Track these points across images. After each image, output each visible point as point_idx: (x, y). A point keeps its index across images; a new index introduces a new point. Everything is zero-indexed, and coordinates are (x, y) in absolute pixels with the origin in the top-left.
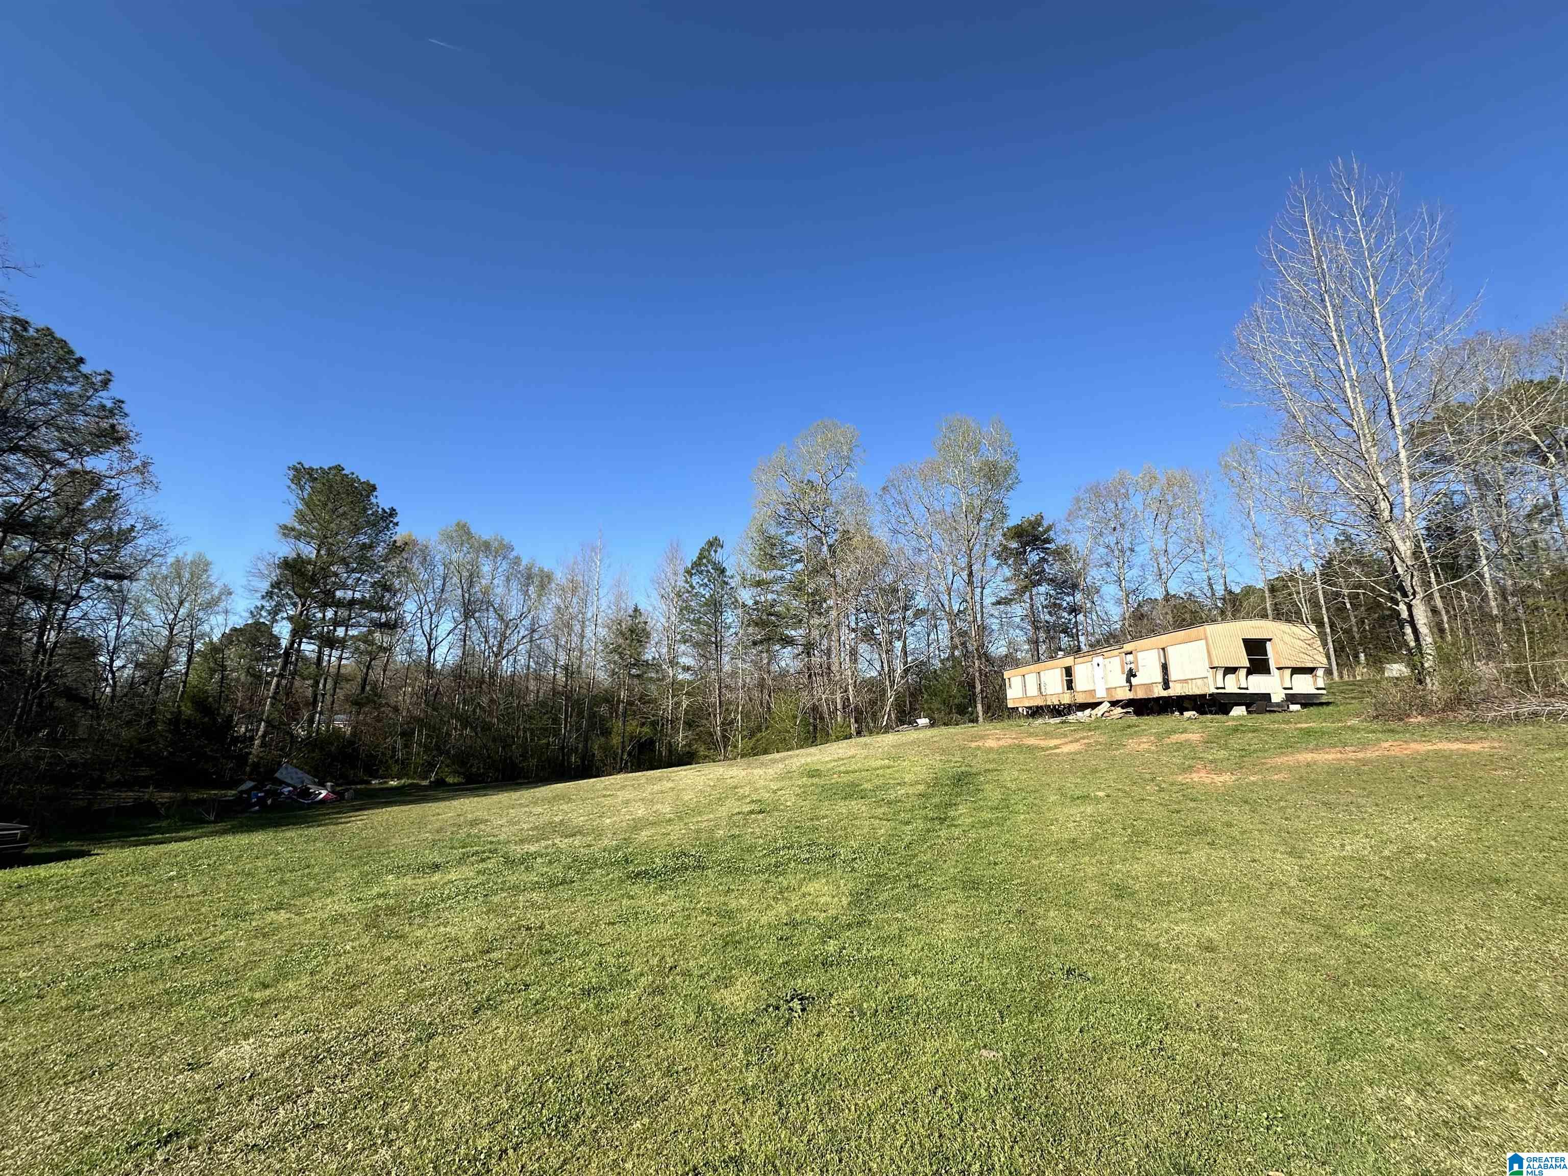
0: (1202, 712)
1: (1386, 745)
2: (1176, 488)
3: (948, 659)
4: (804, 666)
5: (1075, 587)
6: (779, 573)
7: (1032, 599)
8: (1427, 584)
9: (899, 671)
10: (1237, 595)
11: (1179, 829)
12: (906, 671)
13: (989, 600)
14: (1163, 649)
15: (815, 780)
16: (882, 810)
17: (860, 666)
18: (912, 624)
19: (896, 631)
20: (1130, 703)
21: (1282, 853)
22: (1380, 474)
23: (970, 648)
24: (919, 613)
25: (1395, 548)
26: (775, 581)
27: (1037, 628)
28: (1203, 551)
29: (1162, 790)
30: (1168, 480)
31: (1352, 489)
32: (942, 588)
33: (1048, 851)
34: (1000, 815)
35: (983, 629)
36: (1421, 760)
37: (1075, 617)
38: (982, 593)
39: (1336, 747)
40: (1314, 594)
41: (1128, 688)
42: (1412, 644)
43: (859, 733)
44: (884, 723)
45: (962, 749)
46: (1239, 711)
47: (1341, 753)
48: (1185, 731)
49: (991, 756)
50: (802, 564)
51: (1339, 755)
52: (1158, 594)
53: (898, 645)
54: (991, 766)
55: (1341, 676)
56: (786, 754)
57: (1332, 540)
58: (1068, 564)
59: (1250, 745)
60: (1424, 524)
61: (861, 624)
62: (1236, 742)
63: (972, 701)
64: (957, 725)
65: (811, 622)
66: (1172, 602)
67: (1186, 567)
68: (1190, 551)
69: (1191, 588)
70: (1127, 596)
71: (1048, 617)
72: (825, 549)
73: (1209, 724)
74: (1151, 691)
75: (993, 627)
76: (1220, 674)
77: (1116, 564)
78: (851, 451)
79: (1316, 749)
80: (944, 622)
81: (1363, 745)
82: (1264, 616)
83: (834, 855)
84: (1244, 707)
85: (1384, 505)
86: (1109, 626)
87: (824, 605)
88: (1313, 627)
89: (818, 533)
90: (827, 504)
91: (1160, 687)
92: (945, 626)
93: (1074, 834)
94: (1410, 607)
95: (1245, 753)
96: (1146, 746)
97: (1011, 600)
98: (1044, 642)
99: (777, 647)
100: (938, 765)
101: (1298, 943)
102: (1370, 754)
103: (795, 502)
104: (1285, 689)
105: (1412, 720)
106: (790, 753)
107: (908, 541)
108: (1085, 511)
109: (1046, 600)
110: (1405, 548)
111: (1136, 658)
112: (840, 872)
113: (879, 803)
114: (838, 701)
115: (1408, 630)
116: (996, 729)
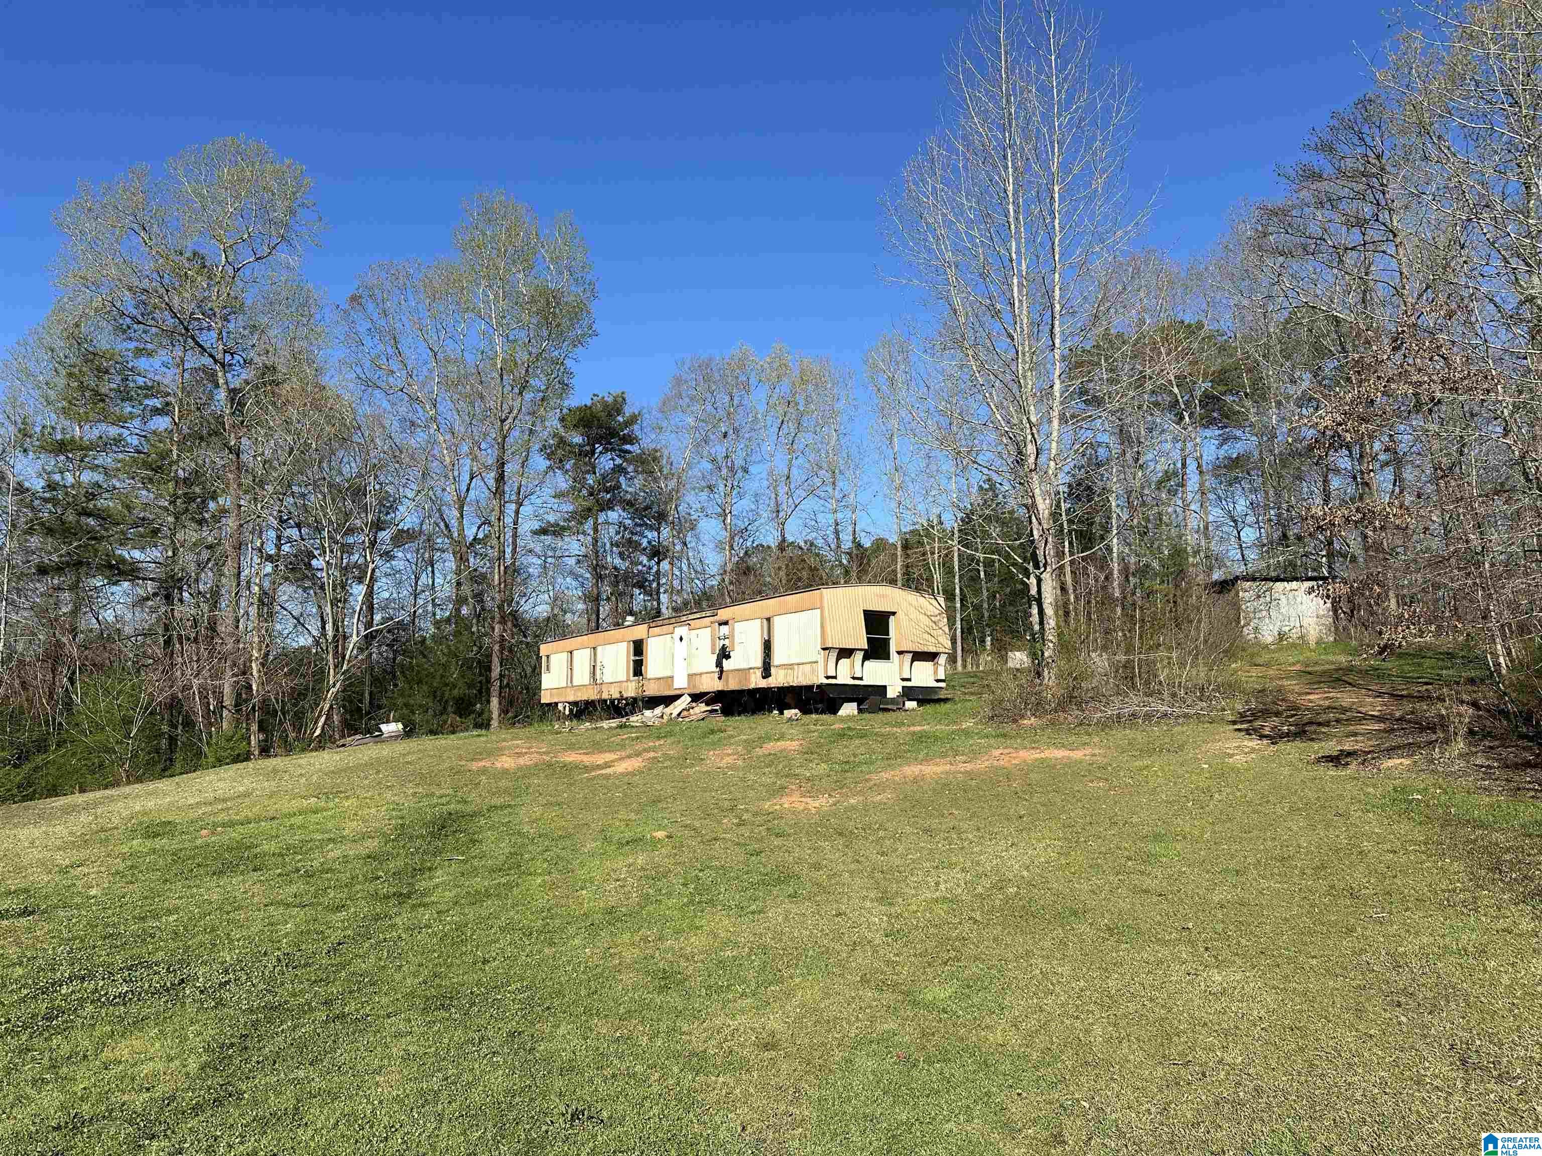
0: (805, 711)
1: (996, 753)
2: (810, 387)
3: (448, 620)
4: (159, 619)
5: (661, 517)
6: (113, 431)
7: (596, 530)
8: (1060, 555)
9: (355, 638)
10: (866, 550)
11: (756, 878)
12: (369, 638)
13: (527, 526)
14: (768, 620)
15: (158, 843)
16: (294, 889)
17: (278, 627)
18: (388, 556)
19: (356, 566)
20: (719, 697)
21: (872, 901)
22: (1032, 408)
23: (489, 604)
24: (402, 538)
25: (1034, 505)
26: (105, 445)
27: (599, 577)
28: (834, 483)
29: (742, 823)
30: (802, 371)
31: (1002, 422)
32: (450, 496)
33: (571, 930)
34: (503, 880)
35: (513, 571)
36: (1026, 770)
37: (658, 563)
38: (517, 512)
39: (946, 756)
40: (948, 556)
41: (717, 675)
42: (1037, 627)
43: (265, 751)
44: (318, 732)
45: (456, 772)
46: (849, 709)
47: (951, 764)
48: (782, 737)
49: (503, 783)
50: (168, 419)
51: (948, 767)
52: (771, 539)
53: (359, 591)
54: (497, 801)
55: (964, 666)
56: (99, 794)
57: (976, 488)
58: (656, 480)
59: (855, 756)
60: (1068, 479)
61: (286, 548)
62: (839, 752)
63: (484, 693)
64: (453, 733)
65: (180, 536)
66: (789, 552)
67: (810, 504)
68: (817, 482)
69: (814, 535)
70: (732, 538)
71: (618, 561)
72: (222, 395)
73: (812, 727)
74: (747, 680)
75: (531, 570)
76: (833, 655)
77: (721, 488)
78: (293, 213)
79: (926, 760)
80: (449, 556)
81: (974, 754)
82: (893, 582)
83: (182, 981)
84: (855, 704)
85: (1031, 449)
86: (704, 582)
87: (212, 505)
88: (941, 600)
89: (207, 361)
90: (233, 309)
91: (759, 673)
92: (450, 563)
93: (612, 902)
94: (1039, 581)
95: (848, 766)
96: (729, 760)
97: (563, 529)
98: (608, 599)
99: (98, 582)
100: (408, 804)
101: (872, 1020)
102: (981, 765)
103: (162, 291)
104: (903, 680)
105: (1025, 722)
106: (108, 792)
107: (393, 404)
108: (687, 400)
109: (618, 533)
110: (1043, 506)
111: (732, 631)
112: (191, 1010)
113: (287, 877)
114: (227, 690)
115: (1035, 611)
116: (517, 738)
